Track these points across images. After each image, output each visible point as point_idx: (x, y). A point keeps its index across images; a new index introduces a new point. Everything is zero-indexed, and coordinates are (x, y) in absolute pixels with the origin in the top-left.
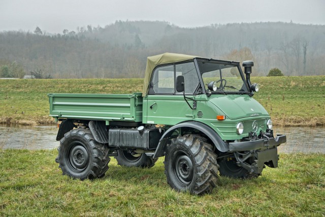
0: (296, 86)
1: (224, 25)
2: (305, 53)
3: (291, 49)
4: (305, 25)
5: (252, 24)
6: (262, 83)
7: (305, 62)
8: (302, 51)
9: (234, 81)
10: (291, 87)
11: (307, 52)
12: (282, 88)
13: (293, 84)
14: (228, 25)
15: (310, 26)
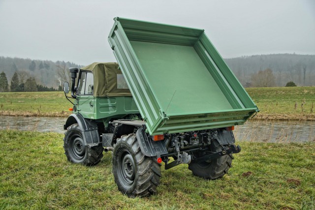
0: (308, 93)
1: (250, 57)
2: (305, 73)
3: (295, 71)
4: (303, 56)
5: (268, 55)
6: (283, 91)
7: (304, 78)
8: (302, 71)
9: (264, 90)
10: (304, 94)
11: (306, 72)
12: (298, 94)
13: (306, 91)
14: (253, 56)
15: (307, 56)
